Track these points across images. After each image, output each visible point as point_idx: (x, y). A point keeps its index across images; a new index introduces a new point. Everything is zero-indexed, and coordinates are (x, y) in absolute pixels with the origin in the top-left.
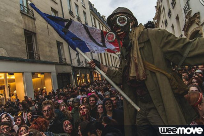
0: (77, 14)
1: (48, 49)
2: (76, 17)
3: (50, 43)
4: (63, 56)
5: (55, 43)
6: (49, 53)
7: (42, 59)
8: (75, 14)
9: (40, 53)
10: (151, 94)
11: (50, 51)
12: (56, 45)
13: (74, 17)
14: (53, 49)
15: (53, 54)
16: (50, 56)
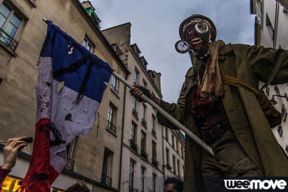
0: (142, 117)
1: (89, 157)
2: (140, 120)
3: (95, 149)
4: (108, 175)
5: (103, 150)
6: (88, 164)
7: (76, 169)
8: (141, 116)
9: (77, 160)
10: (229, 116)
11: (91, 161)
12: (102, 154)
13: (138, 120)
14: (96, 159)
15: (95, 167)
16: (89, 169)
